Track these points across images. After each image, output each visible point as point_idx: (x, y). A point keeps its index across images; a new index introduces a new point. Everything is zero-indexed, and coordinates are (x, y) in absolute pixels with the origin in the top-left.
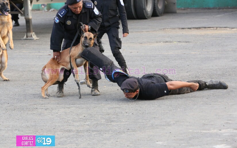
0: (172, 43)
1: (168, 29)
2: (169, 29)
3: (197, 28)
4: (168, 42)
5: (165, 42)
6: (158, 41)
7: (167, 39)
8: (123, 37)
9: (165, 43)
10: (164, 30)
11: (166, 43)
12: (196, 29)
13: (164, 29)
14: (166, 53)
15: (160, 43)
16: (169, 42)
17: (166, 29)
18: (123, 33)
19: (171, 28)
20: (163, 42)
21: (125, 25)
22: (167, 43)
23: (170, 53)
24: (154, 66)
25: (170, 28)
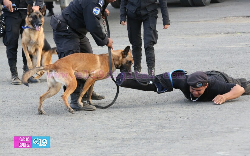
0: (234, 35)
1: (230, 17)
2: (231, 18)
4: (230, 33)
5: (227, 33)
6: (217, 32)
7: (229, 30)
9: (227, 34)
10: (226, 19)
11: (228, 34)
13: (225, 18)
14: (228, 47)
15: (220, 35)
16: (231, 33)
17: (228, 18)
18: (164, 24)
19: (234, 17)
20: (224, 33)
21: (165, 15)
22: (229, 35)
23: (233, 46)
24: (213, 62)
25: (232, 17)
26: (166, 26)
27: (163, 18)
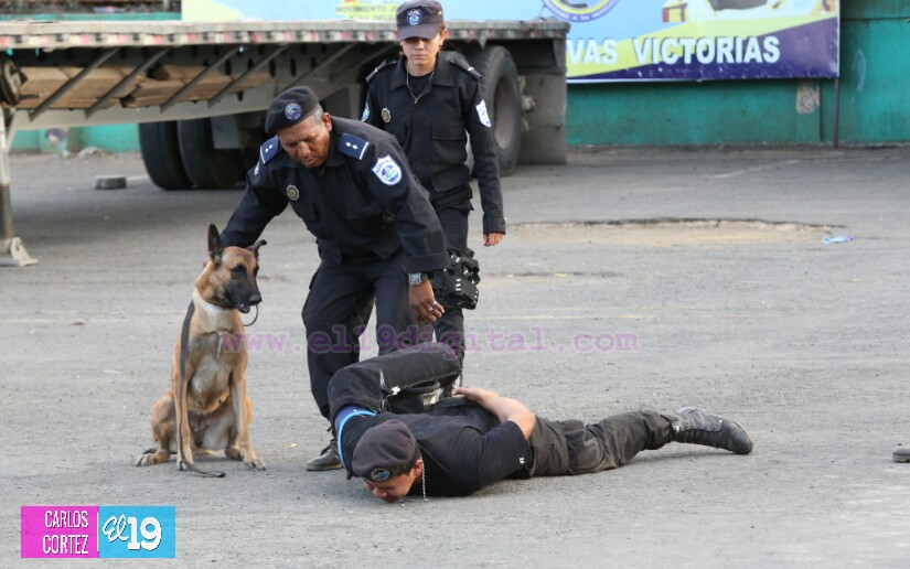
0: (548, 280)
1: (532, 223)
2: (536, 226)
3: (643, 222)
4: (533, 274)
5: (525, 275)
6: (494, 271)
7: (532, 265)
8: (485, 245)
9: (523, 278)
10: (520, 228)
11: (528, 277)
12: (639, 226)
13: (518, 225)
14: (528, 318)
15: (505, 280)
16: (538, 275)
17: (527, 226)
18: (487, 232)
19: (545, 222)
20: (516, 275)
21: (491, 203)
22: (530, 279)
23: (543, 317)
24: (480, 367)
25: (541, 223)
26: (492, 237)
27: (484, 210)
